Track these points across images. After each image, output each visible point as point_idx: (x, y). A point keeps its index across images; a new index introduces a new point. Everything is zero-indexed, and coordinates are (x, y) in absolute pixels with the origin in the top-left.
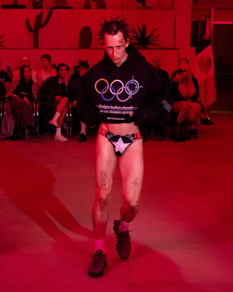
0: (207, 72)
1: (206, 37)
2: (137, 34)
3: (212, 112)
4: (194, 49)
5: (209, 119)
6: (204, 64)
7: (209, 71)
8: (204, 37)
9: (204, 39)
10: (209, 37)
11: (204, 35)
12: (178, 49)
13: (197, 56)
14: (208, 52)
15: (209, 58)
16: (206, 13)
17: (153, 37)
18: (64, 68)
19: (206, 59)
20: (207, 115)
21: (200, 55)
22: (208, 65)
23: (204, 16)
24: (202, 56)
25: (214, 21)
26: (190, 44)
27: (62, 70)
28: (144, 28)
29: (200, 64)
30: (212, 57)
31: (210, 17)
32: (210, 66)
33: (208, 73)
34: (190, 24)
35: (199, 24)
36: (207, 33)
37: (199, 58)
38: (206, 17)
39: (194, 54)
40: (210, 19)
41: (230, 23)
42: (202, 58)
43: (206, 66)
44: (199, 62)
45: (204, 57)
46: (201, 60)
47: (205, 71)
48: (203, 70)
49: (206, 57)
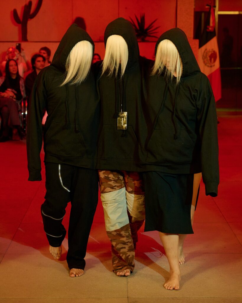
0: (211, 67)
1: (210, 29)
2: (135, 26)
4: (197, 42)
6: (209, 58)
7: (214, 65)
8: (208, 29)
10: (213, 29)
11: (208, 27)
13: (200, 49)
14: (213, 45)
15: (214, 51)
16: (210, 2)
17: (153, 28)
18: (40, 59)
21: (203, 48)
22: (213, 59)
23: (207, 5)
24: (206, 49)
25: (220, 10)
26: (192, 36)
28: (143, 19)
29: (204, 58)
30: (217, 51)
31: (215, 7)
32: (215, 61)
33: (213, 68)
34: (192, 14)
35: (203, 15)
36: (211, 25)
37: (203, 52)
38: (210, 6)
39: (198, 47)
40: (214, 8)
41: (237, 13)
42: (206, 51)
43: (211, 60)
44: (203, 55)
45: (208, 50)
46: (205, 54)
47: (209, 65)
48: (208, 65)
49: (211, 51)
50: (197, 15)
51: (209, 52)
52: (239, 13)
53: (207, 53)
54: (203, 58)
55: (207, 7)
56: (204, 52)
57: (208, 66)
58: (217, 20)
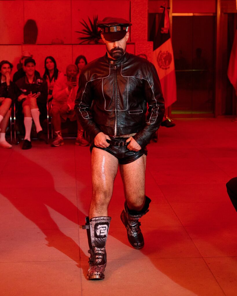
0: (166, 69)
1: (164, 31)
2: (87, 27)
3: (173, 113)
4: (151, 44)
5: (169, 121)
6: (163, 60)
7: (169, 68)
8: (163, 31)
9: (162, 32)
10: (167, 31)
11: (162, 29)
12: (134, 44)
13: (155, 52)
14: (167, 47)
15: (169, 53)
16: (164, 4)
18: (7, 66)
19: (165, 55)
20: (167, 116)
21: (158, 50)
22: (167, 61)
23: (162, 7)
24: (161, 52)
25: (174, 12)
26: (146, 38)
27: (5, 68)
28: (96, 21)
29: (159, 60)
30: (171, 52)
31: (169, 8)
32: (170, 63)
33: (168, 70)
34: (147, 16)
35: (157, 16)
36: (165, 26)
37: (157, 54)
38: (164, 8)
39: (152, 49)
40: (168, 10)
41: (191, 14)
42: (160, 54)
43: (165, 62)
44: (158, 58)
45: (163, 52)
46: (159, 56)
47: (164, 67)
48: (162, 67)
49: (165, 53)
50: (152, 17)
51: (164, 54)
52: (193, 14)
53: (161, 55)
54: (157, 61)
55: (161, 9)
56: (159, 54)
57: (163, 69)
58: (171, 22)
